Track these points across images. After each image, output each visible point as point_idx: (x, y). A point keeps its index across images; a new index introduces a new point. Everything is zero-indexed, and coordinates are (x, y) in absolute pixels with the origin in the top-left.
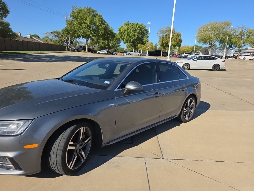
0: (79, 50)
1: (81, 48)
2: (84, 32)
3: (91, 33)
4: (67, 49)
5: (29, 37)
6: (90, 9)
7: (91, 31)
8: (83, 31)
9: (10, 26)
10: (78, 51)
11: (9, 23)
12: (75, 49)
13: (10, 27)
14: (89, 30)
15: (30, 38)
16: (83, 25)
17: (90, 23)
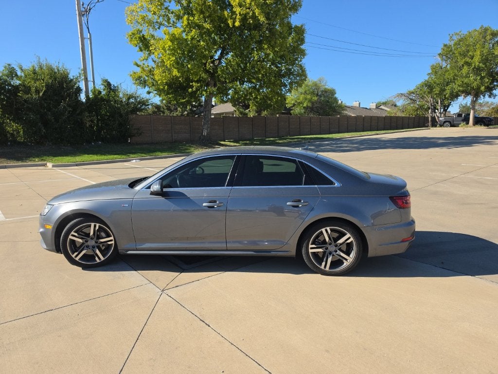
0: (455, 122)
1: (460, 119)
2: (465, 84)
3: (482, 84)
4: (430, 124)
5: (373, 106)
6: (486, 30)
7: (482, 78)
8: (463, 82)
9: (335, 93)
10: (453, 125)
11: (334, 90)
12: (445, 122)
13: (336, 96)
14: (479, 78)
15: (375, 107)
16: (465, 69)
17: (480, 62)
